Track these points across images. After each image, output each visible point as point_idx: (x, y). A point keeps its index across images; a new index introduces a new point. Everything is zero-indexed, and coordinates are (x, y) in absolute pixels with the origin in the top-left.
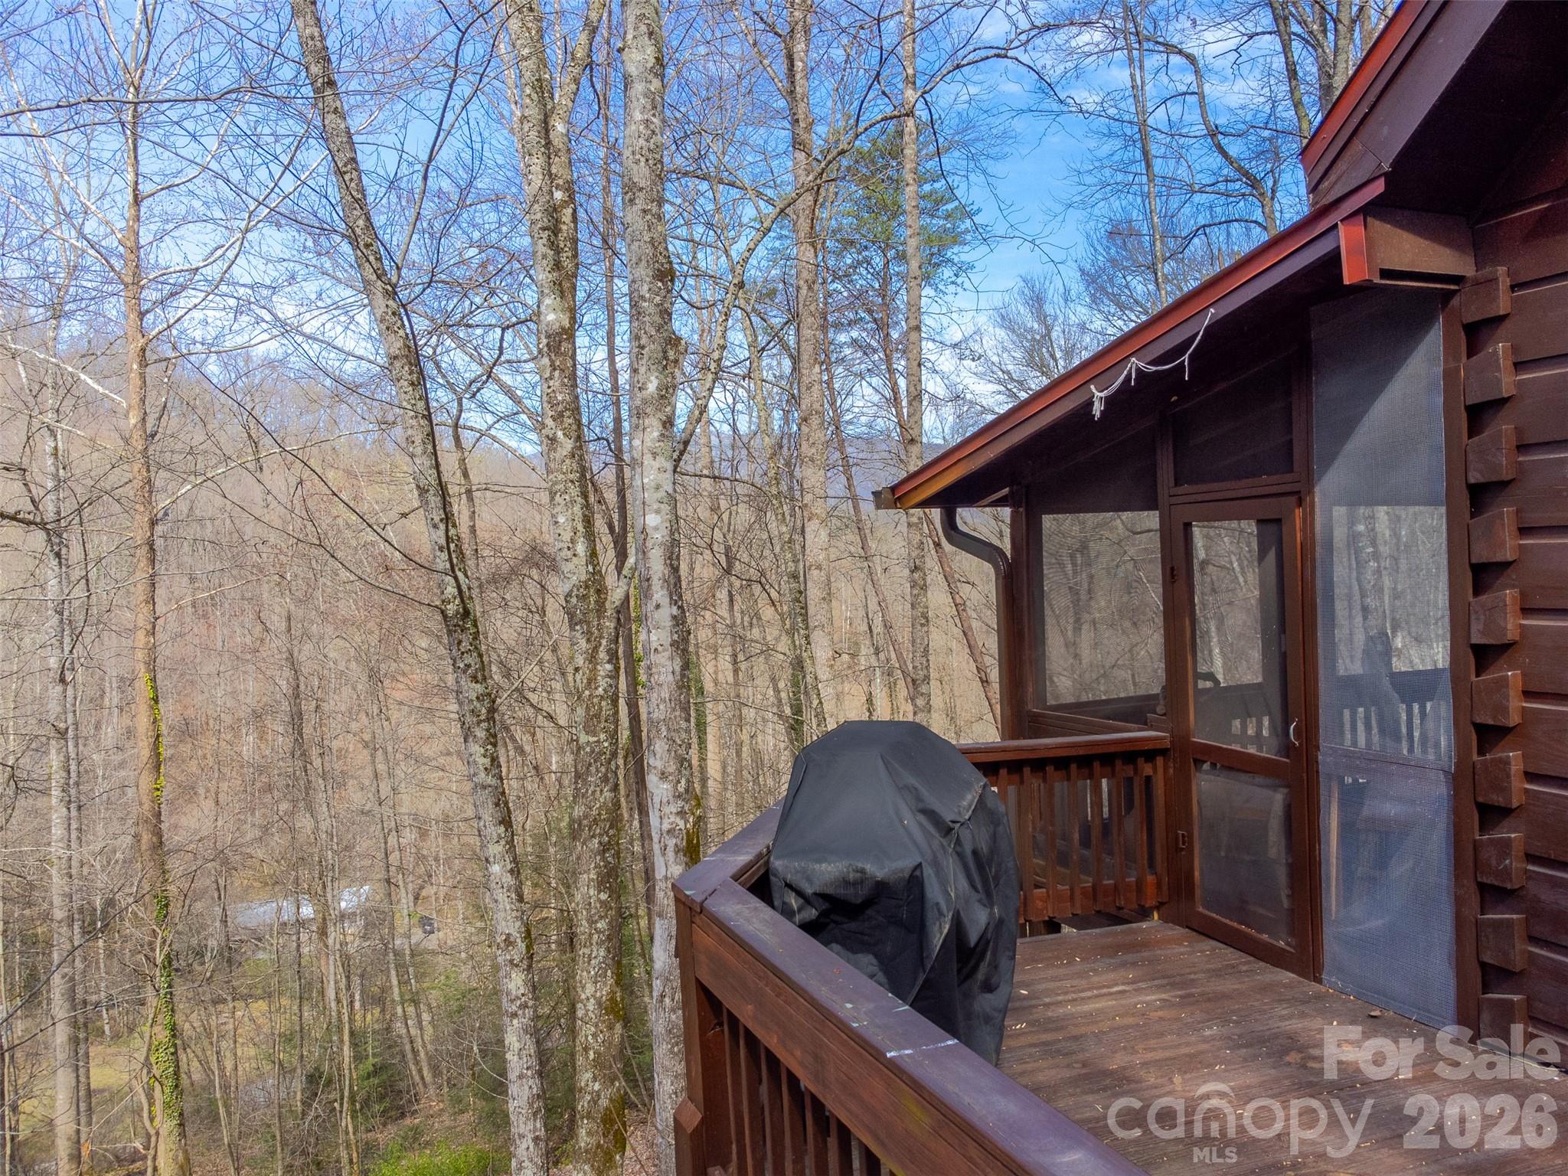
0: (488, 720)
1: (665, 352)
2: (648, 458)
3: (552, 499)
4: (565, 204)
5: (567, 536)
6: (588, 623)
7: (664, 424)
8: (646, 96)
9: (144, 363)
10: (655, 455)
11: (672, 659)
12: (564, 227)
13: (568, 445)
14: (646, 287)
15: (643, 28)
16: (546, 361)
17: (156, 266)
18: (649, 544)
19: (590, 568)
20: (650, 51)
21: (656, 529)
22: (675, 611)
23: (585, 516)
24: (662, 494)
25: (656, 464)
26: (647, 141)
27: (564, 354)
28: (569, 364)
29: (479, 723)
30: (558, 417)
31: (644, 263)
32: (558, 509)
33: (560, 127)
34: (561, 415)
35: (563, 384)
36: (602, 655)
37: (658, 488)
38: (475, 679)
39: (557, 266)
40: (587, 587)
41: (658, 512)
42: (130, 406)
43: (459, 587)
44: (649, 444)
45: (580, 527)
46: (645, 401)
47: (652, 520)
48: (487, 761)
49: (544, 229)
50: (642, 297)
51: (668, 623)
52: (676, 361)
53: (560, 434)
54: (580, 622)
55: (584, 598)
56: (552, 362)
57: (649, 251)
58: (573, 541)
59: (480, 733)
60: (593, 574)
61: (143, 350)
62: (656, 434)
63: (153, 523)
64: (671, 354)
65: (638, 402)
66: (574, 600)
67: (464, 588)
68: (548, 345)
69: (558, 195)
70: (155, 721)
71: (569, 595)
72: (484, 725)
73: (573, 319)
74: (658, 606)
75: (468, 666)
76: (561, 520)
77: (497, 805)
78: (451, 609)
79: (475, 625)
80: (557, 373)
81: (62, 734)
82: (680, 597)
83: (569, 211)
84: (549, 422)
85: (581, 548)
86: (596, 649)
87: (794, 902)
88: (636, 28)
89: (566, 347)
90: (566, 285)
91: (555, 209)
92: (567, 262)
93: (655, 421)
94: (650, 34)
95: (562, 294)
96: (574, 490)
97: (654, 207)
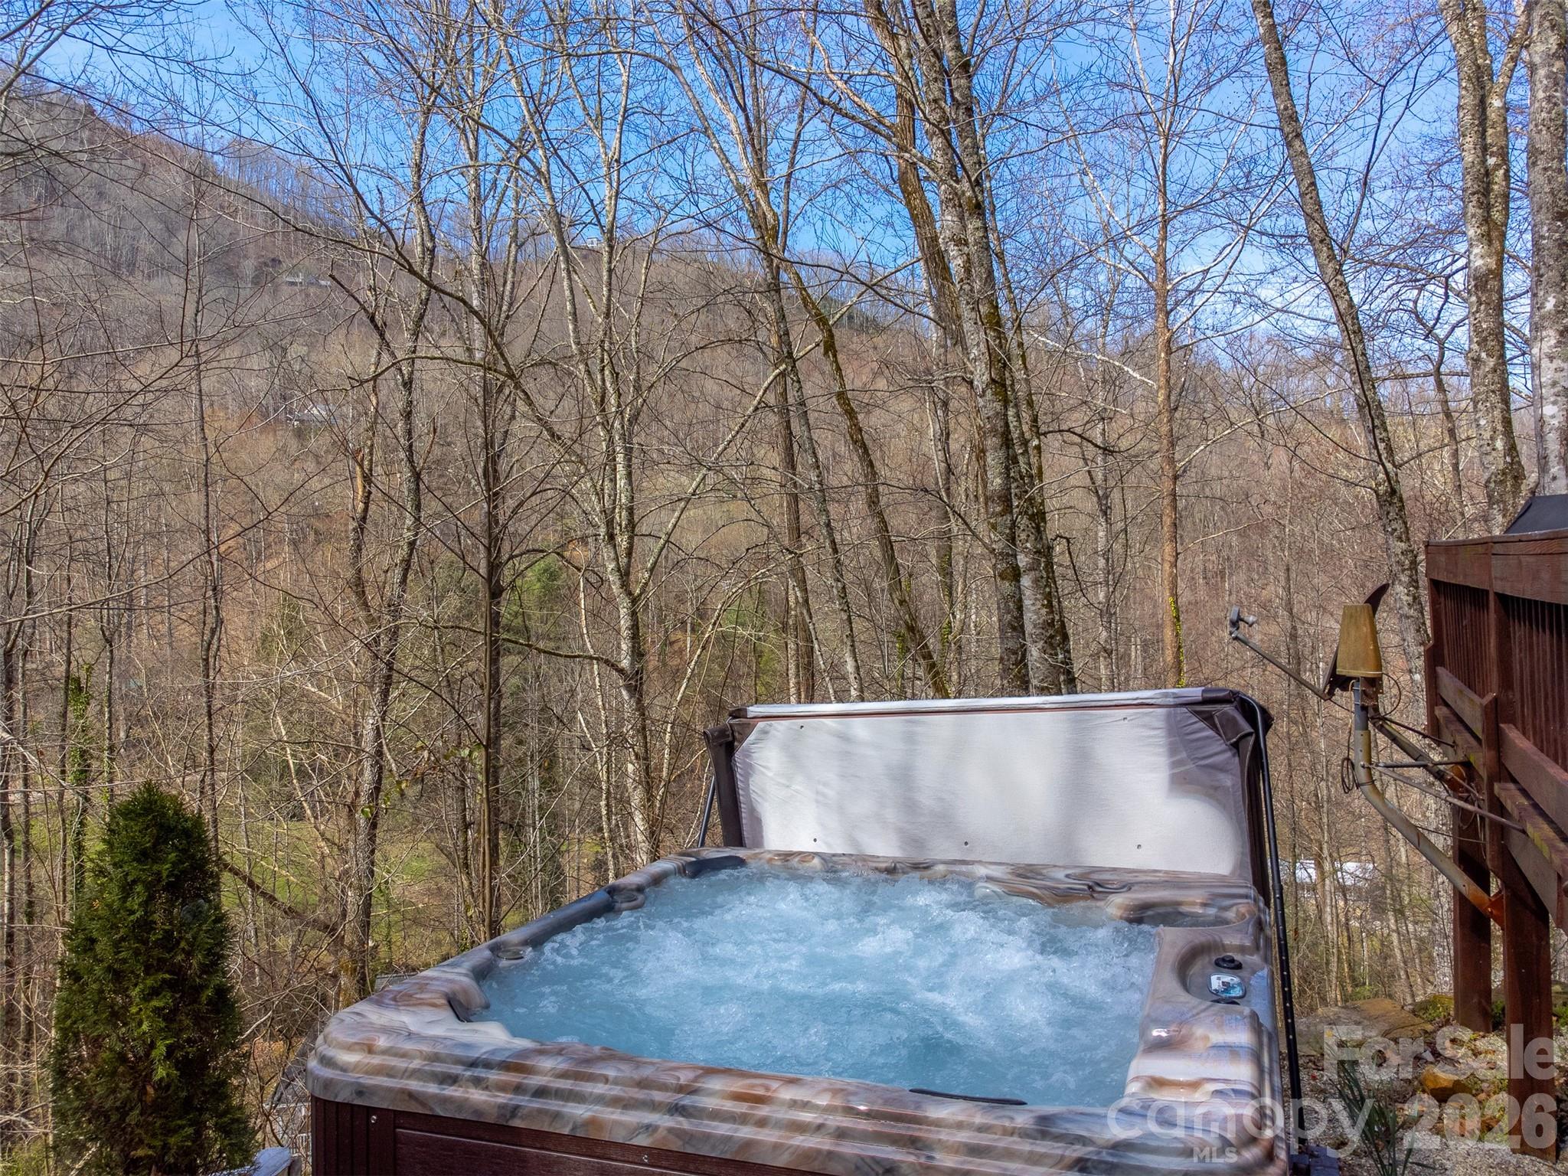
0: (1410, 569)
1: (1563, 276)
2: (1545, 361)
3: (1475, 407)
4: (1497, 167)
5: (1487, 435)
6: (1504, 502)
7: (1561, 334)
8: (1548, 77)
9: (1169, 352)
10: (1551, 359)
12: (1496, 187)
13: (1491, 363)
14: (1545, 228)
15: (1547, 24)
16: (1473, 299)
17: (1178, 273)
18: (1546, 429)
19: (1508, 459)
20: (1554, 40)
21: (1553, 417)
23: (1504, 418)
24: (1558, 388)
25: (1554, 365)
26: (1549, 112)
27: (1492, 290)
28: (1495, 297)
29: (1403, 571)
30: (1482, 343)
31: (1544, 210)
32: (1479, 414)
33: (1497, 103)
34: (1485, 340)
35: (1488, 315)
37: (1554, 384)
38: (1400, 539)
39: (1487, 220)
40: (1504, 474)
41: (1554, 403)
42: (1159, 387)
43: (1387, 473)
44: (1546, 349)
45: (1500, 427)
46: (1543, 318)
47: (1549, 411)
48: (1410, 599)
49: (1473, 194)
50: (1542, 237)
53: (1483, 355)
54: (1497, 502)
55: (1501, 483)
56: (1479, 298)
58: (1492, 438)
60: (1512, 464)
61: (1169, 341)
62: (1553, 342)
63: (1176, 478)
65: (1537, 319)
66: (1492, 485)
67: (1392, 474)
68: (1476, 286)
69: (1491, 162)
70: (1177, 635)
71: (1488, 481)
72: (1408, 573)
74: (1554, 478)
75: (1395, 530)
76: (1482, 422)
77: (1418, 631)
78: (1382, 489)
79: (1400, 500)
80: (1482, 307)
81: (1109, 653)
83: (1501, 172)
84: (1475, 347)
85: (1499, 444)
88: (1540, 26)
89: (1492, 284)
90: (1494, 234)
91: (1487, 174)
92: (1496, 215)
93: (1552, 333)
94: (1553, 27)
95: (1490, 243)
96: (1494, 398)
97: (1555, 164)
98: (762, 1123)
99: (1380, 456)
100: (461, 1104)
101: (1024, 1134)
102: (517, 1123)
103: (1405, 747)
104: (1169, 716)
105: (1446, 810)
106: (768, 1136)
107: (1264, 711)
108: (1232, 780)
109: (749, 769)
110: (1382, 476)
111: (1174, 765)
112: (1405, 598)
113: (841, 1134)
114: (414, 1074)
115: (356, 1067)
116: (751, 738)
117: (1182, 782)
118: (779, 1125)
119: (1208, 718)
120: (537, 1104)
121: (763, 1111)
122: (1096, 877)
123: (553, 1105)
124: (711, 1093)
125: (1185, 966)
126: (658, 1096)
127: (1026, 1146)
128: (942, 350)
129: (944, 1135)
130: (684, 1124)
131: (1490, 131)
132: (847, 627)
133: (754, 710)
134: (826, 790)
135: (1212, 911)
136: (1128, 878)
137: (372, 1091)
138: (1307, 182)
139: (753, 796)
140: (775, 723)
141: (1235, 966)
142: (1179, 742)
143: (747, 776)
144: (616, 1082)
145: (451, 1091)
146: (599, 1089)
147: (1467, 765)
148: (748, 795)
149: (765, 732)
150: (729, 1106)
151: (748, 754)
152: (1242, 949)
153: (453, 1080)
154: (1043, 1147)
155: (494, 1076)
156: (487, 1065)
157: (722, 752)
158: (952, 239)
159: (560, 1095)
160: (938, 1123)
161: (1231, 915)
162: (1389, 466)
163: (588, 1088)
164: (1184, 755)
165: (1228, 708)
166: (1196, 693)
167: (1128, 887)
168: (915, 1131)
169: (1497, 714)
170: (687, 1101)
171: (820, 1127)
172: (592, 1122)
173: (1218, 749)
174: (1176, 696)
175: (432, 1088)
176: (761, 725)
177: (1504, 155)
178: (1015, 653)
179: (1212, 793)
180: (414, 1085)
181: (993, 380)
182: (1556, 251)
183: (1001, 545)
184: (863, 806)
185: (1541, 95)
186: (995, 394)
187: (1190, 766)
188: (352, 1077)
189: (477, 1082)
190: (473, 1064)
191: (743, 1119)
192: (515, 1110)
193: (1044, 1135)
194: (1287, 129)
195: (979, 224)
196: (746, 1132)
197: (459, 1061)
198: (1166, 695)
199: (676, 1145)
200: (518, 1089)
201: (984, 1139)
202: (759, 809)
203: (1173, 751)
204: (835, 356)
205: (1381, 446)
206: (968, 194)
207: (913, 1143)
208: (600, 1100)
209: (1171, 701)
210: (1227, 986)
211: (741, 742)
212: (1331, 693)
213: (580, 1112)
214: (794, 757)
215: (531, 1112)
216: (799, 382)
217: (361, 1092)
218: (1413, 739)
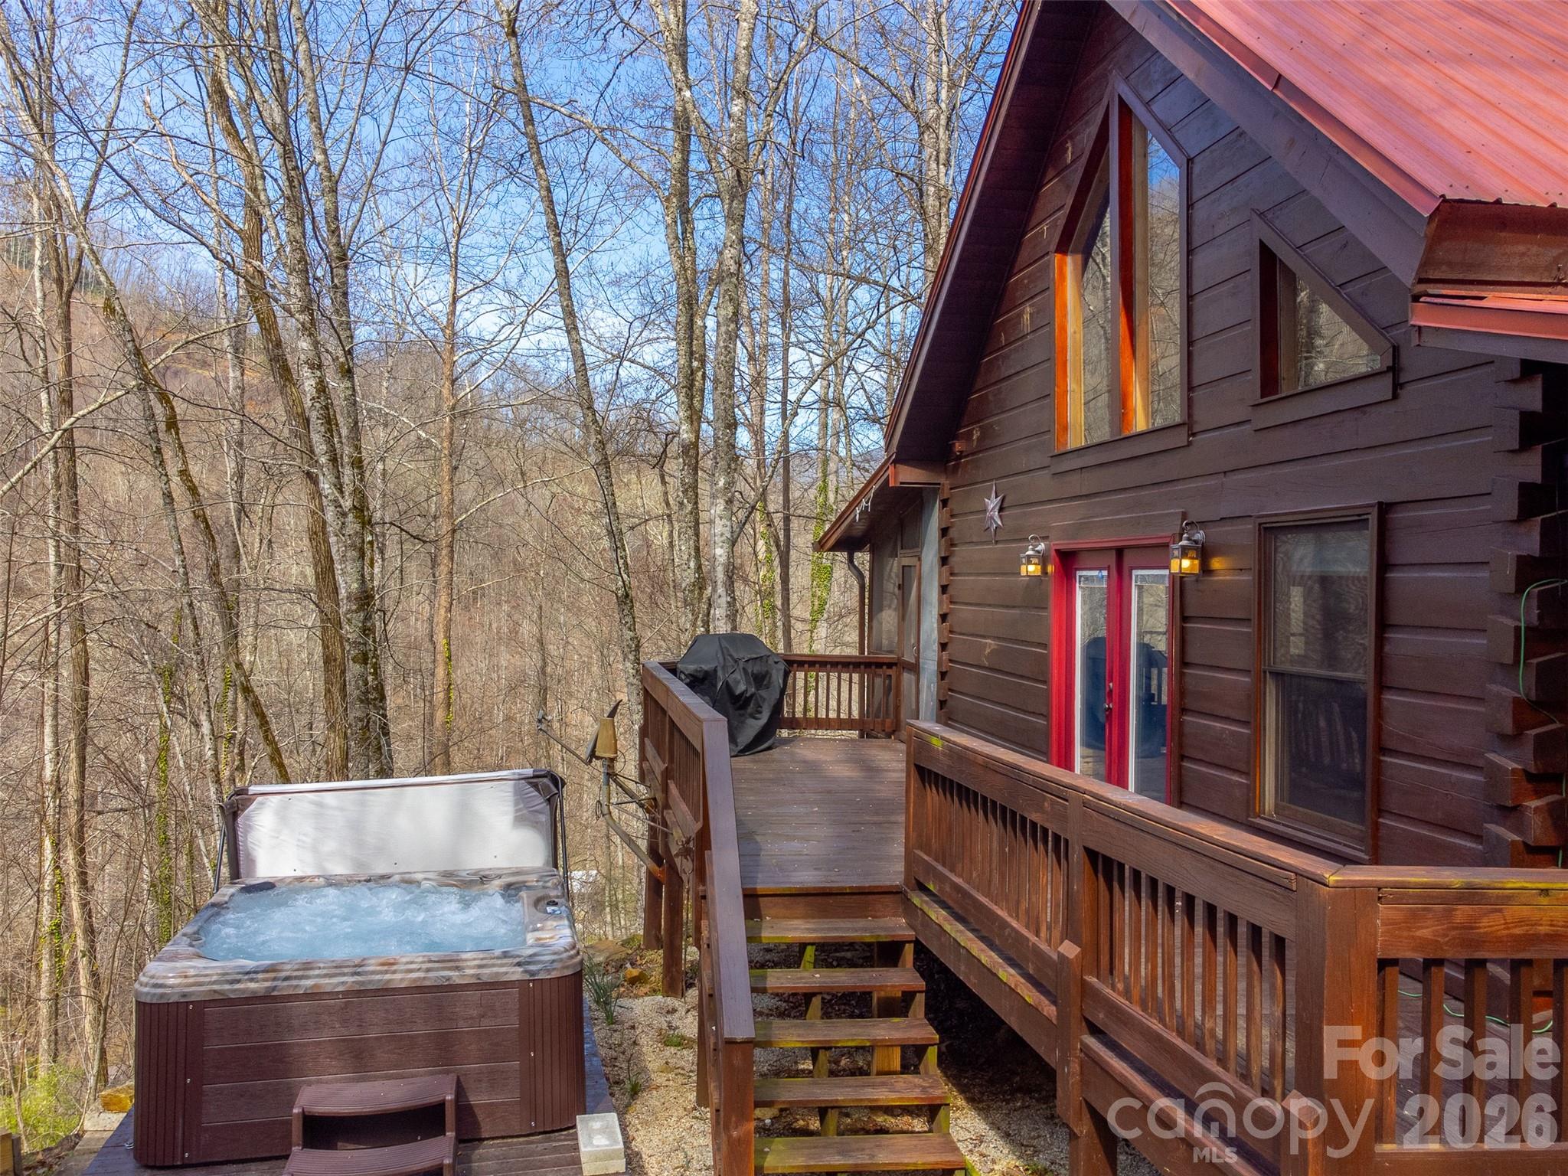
0: (635, 651)
1: (729, 465)
2: (717, 520)
4: (699, 369)
5: (685, 557)
6: (694, 605)
7: (727, 502)
8: (726, 333)
10: (721, 518)
11: (726, 624)
12: (697, 384)
13: (690, 507)
14: (721, 431)
16: (681, 460)
18: (717, 564)
19: (696, 576)
20: (731, 309)
21: (721, 557)
22: (729, 599)
23: (695, 548)
24: (724, 538)
25: (722, 523)
27: (691, 456)
30: (685, 492)
34: (687, 490)
35: (689, 473)
36: (699, 623)
37: (722, 535)
38: (630, 629)
40: (694, 585)
43: (623, 582)
44: (718, 512)
46: (717, 490)
47: (719, 551)
49: (683, 387)
51: (725, 605)
52: (735, 469)
53: (685, 501)
54: (690, 605)
55: (692, 591)
56: (684, 461)
57: (724, 414)
58: (688, 560)
59: (631, 657)
60: (698, 580)
64: (733, 466)
66: (687, 593)
67: (627, 582)
68: (683, 451)
69: (695, 364)
71: (684, 590)
72: (634, 654)
73: (698, 437)
75: (627, 622)
76: (684, 547)
78: (620, 593)
79: (632, 602)
80: (686, 467)
82: (733, 592)
83: (700, 374)
84: (681, 494)
85: (692, 564)
86: (696, 619)
87: (683, 677)
89: (692, 452)
90: (695, 417)
91: (692, 373)
92: (696, 404)
93: (722, 501)
94: (731, 300)
95: (692, 424)
96: (691, 532)
97: (727, 392)
98: (394, 972)
99: (619, 568)
100: (243, 991)
101: (498, 958)
102: (275, 993)
103: (626, 791)
104: (515, 785)
105: (646, 826)
106: (398, 976)
107: (562, 780)
108: (544, 818)
109: (249, 828)
110: (620, 583)
111: (517, 811)
112: (631, 671)
113: (428, 970)
114: (214, 983)
115: (179, 985)
116: (252, 807)
117: (520, 820)
118: (402, 971)
119: (535, 786)
120: (286, 983)
121: (395, 968)
122: (482, 873)
123: (294, 982)
124: (369, 965)
125: (537, 903)
126: (346, 970)
127: (499, 962)
128: (239, 391)
129: (469, 963)
130: (359, 978)
131: (695, 342)
132: (205, 695)
133: (253, 789)
134: (304, 838)
135: (540, 884)
136: (498, 872)
137: (192, 994)
138: (580, 363)
139: (250, 845)
140: (270, 797)
141: (556, 904)
142: (519, 797)
143: (246, 833)
144: (324, 968)
145: (237, 986)
146: (317, 972)
147: (655, 799)
148: (246, 845)
149: (262, 804)
150: (379, 968)
151: (248, 818)
152: (558, 897)
153: (239, 981)
154: (505, 961)
155: (260, 976)
156: (256, 972)
157: (230, 818)
158: (306, 363)
159: (296, 978)
160: (466, 960)
161: (549, 884)
162: (625, 576)
163: (311, 973)
164: (522, 806)
165: (545, 780)
166: (529, 772)
167: (500, 877)
168: (457, 964)
169: (667, 774)
170: (360, 970)
171: (419, 969)
172: (315, 986)
173: (539, 802)
174: (519, 774)
175: (227, 987)
176: (260, 799)
177: (703, 361)
178: (361, 720)
179: (535, 825)
180: (216, 987)
181: (354, 506)
182: (725, 448)
183: (355, 635)
184: (330, 845)
185: (722, 344)
186: (356, 517)
187: (525, 812)
188: (177, 990)
189: (252, 980)
190: (248, 973)
191: (386, 972)
192: (274, 988)
193: (505, 957)
194: (567, 321)
195: (349, 384)
196: (388, 977)
197: (239, 973)
198: (514, 774)
199: (357, 987)
200: (275, 979)
201: (484, 962)
202: (255, 853)
203: (516, 804)
204: (177, 434)
205: (621, 562)
206: (341, 360)
207: (457, 968)
208: (318, 976)
209: (517, 777)
210: (554, 911)
211: (243, 811)
212: (590, 761)
213: (309, 983)
214: (282, 816)
215: (284, 988)
216: (166, 475)
217: (184, 995)
218: (632, 786)
